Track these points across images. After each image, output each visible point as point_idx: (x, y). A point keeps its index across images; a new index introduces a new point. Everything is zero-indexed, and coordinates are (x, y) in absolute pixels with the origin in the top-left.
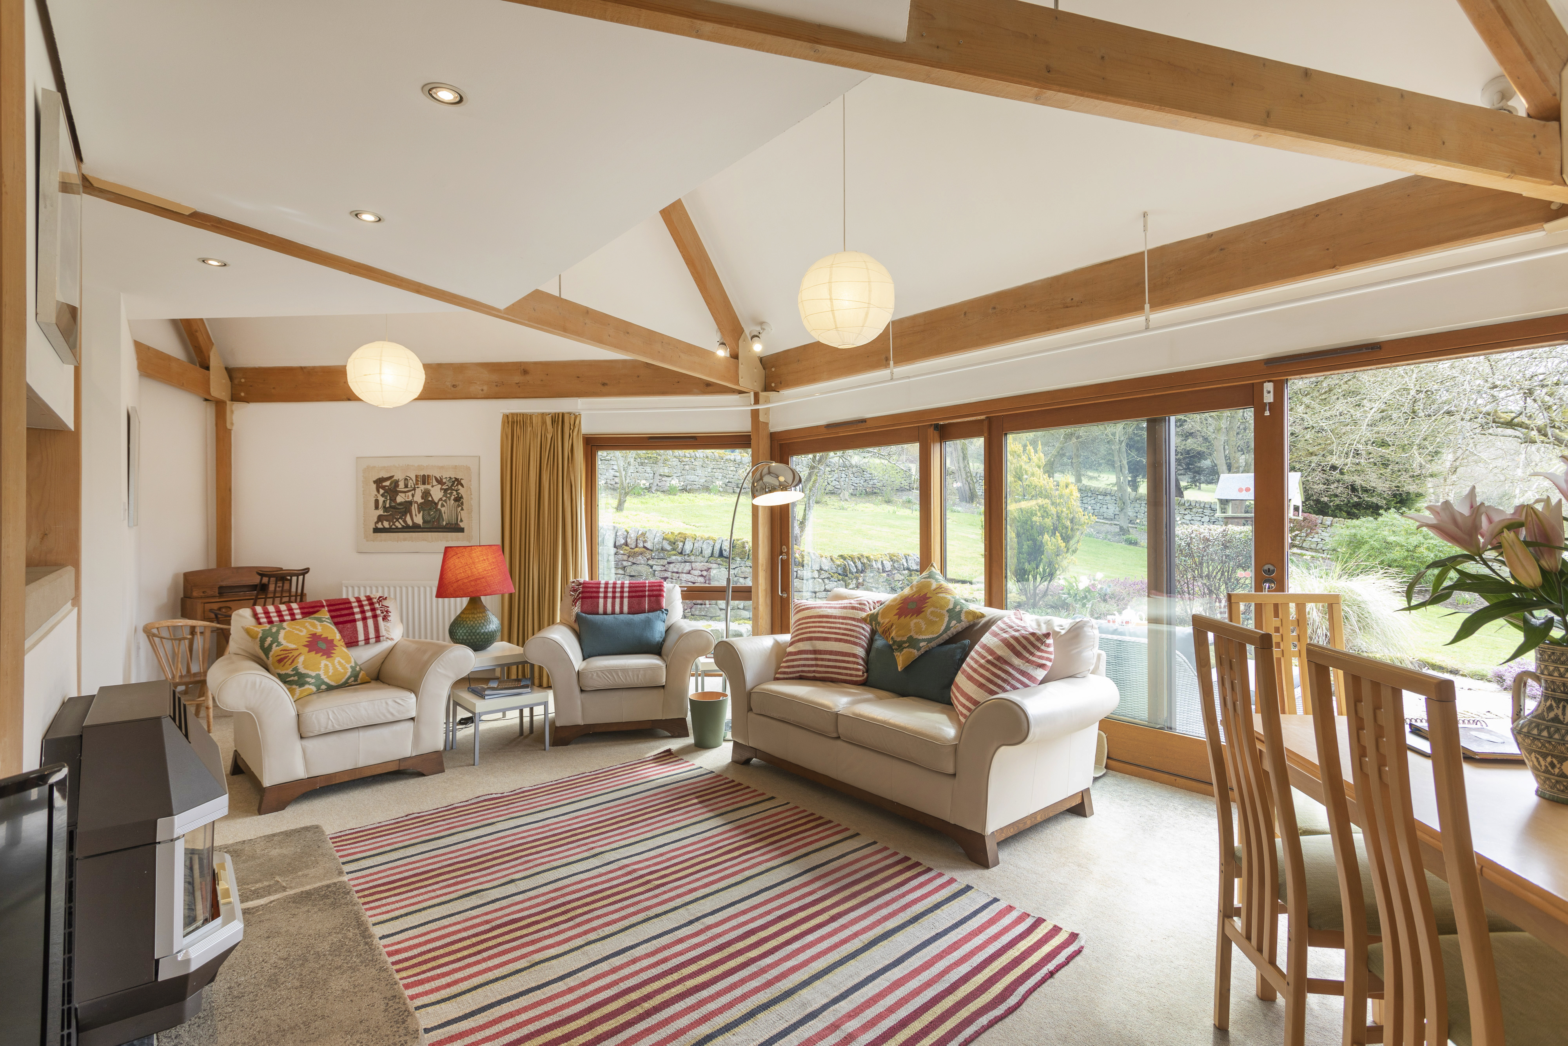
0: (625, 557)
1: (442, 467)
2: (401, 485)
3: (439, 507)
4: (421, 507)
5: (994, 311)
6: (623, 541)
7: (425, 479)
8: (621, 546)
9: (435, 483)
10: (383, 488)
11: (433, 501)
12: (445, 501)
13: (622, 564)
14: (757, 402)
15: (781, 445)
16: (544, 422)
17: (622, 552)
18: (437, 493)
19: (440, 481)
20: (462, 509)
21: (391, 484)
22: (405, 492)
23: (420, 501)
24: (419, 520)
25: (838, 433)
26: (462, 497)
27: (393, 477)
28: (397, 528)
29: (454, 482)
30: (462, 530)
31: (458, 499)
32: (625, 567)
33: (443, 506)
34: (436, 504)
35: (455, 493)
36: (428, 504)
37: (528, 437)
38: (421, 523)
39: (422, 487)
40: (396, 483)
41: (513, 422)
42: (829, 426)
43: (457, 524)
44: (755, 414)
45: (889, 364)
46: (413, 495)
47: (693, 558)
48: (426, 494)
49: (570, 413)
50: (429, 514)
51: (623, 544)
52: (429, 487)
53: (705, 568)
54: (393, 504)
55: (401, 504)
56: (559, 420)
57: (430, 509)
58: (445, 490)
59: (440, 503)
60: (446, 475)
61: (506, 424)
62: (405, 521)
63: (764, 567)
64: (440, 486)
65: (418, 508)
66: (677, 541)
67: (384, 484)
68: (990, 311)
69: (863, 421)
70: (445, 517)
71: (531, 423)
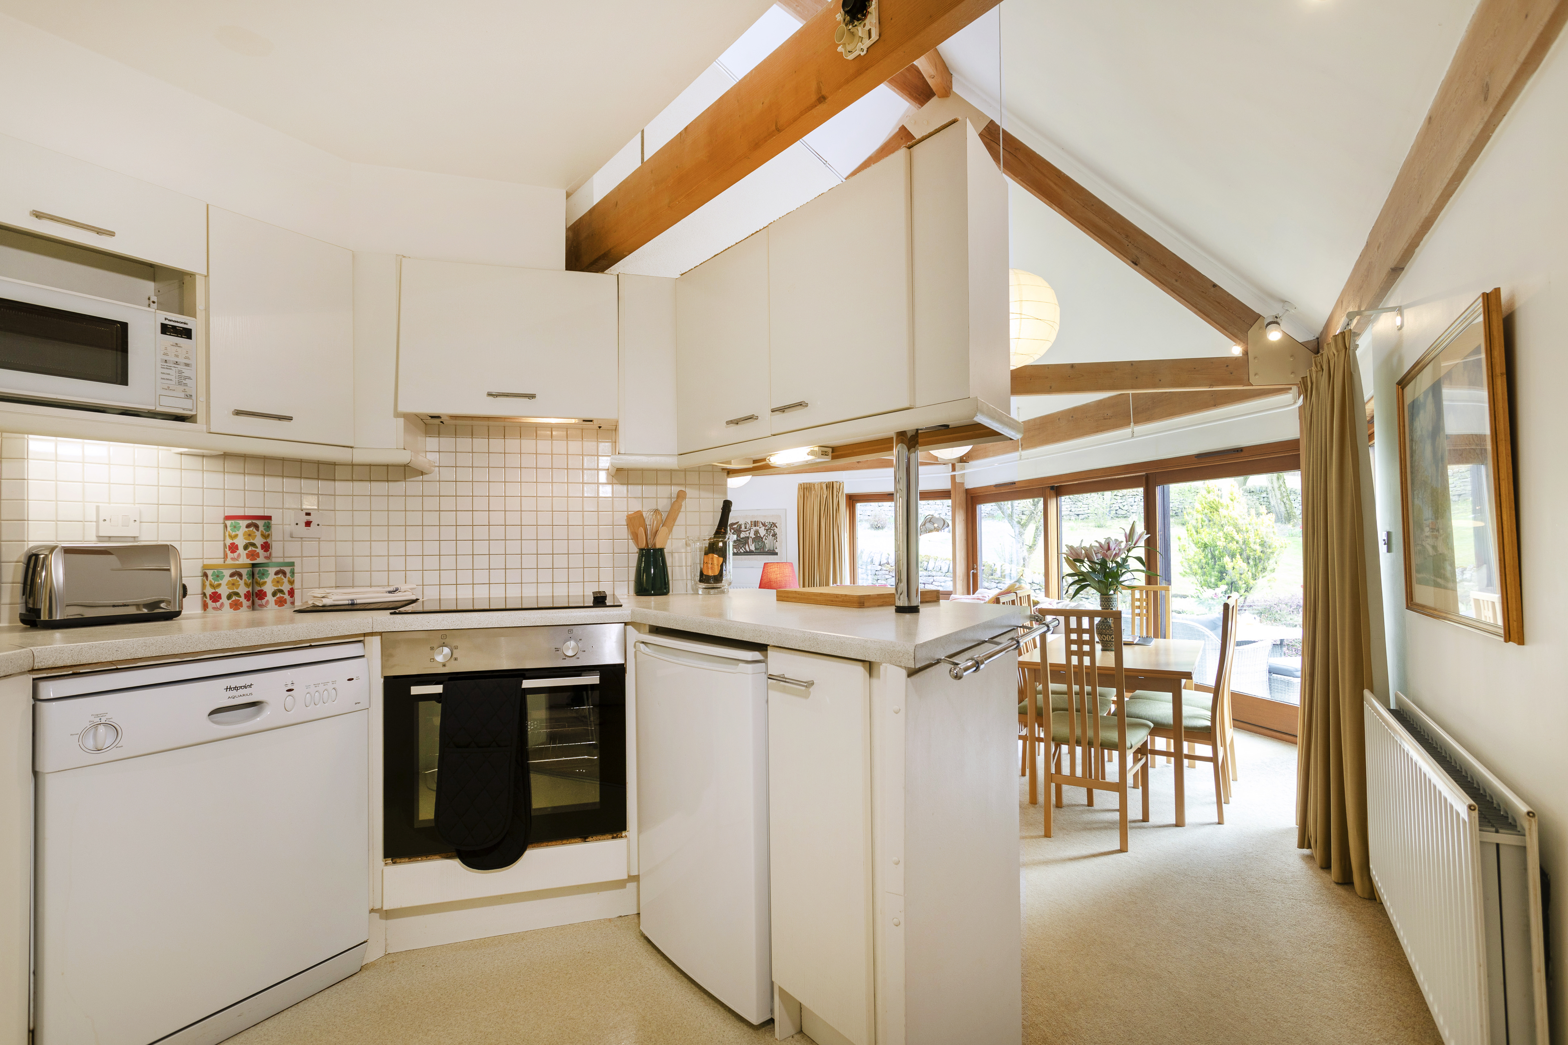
0: (887, 572)
1: (765, 516)
2: (743, 527)
3: (764, 540)
4: (754, 540)
5: (1072, 418)
6: (885, 561)
7: (756, 524)
8: (884, 564)
9: (761, 526)
10: (733, 529)
11: (760, 537)
12: (767, 536)
13: (885, 577)
14: (954, 469)
15: (972, 497)
16: (822, 488)
17: (885, 569)
18: (762, 532)
19: (764, 525)
20: (777, 541)
21: (737, 527)
22: (745, 531)
23: (753, 536)
24: (753, 548)
25: (1001, 490)
26: (776, 534)
27: (738, 522)
28: (741, 553)
29: (772, 525)
30: (776, 554)
31: (774, 535)
32: (887, 579)
33: (766, 539)
34: (762, 538)
35: (772, 531)
36: (758, 538)
37: (813, 497)
38: (754, 550)
39: (755, 528)
40: (740, 526)
41: (804, 488)
42: (996, 486)
43: (774, 550)
44: (953, 478)
45: (1019, 449)
46: (749, 533)
47: (934, 573)
48: (757, 532)
49: (837, 482)
50: (758, 544)
51: (886, 563)
52: (758, 528)
53: (944, 580)
54: (739, 539)
55: (742, 538)
56: (830, 486)
57: (759, 541)
58: (767, 530)
59: (764, 537)
60: (767, 520)
61: (800, 489)
62: (745, 549)
63: (961, 578)
64: (764, 527)
65: (752, 540)
66: (923, 561)
67: (734, 527)
68: (1070, 418)
69: (1014, 483)
70: (767, 546)
71: (814, 488)
